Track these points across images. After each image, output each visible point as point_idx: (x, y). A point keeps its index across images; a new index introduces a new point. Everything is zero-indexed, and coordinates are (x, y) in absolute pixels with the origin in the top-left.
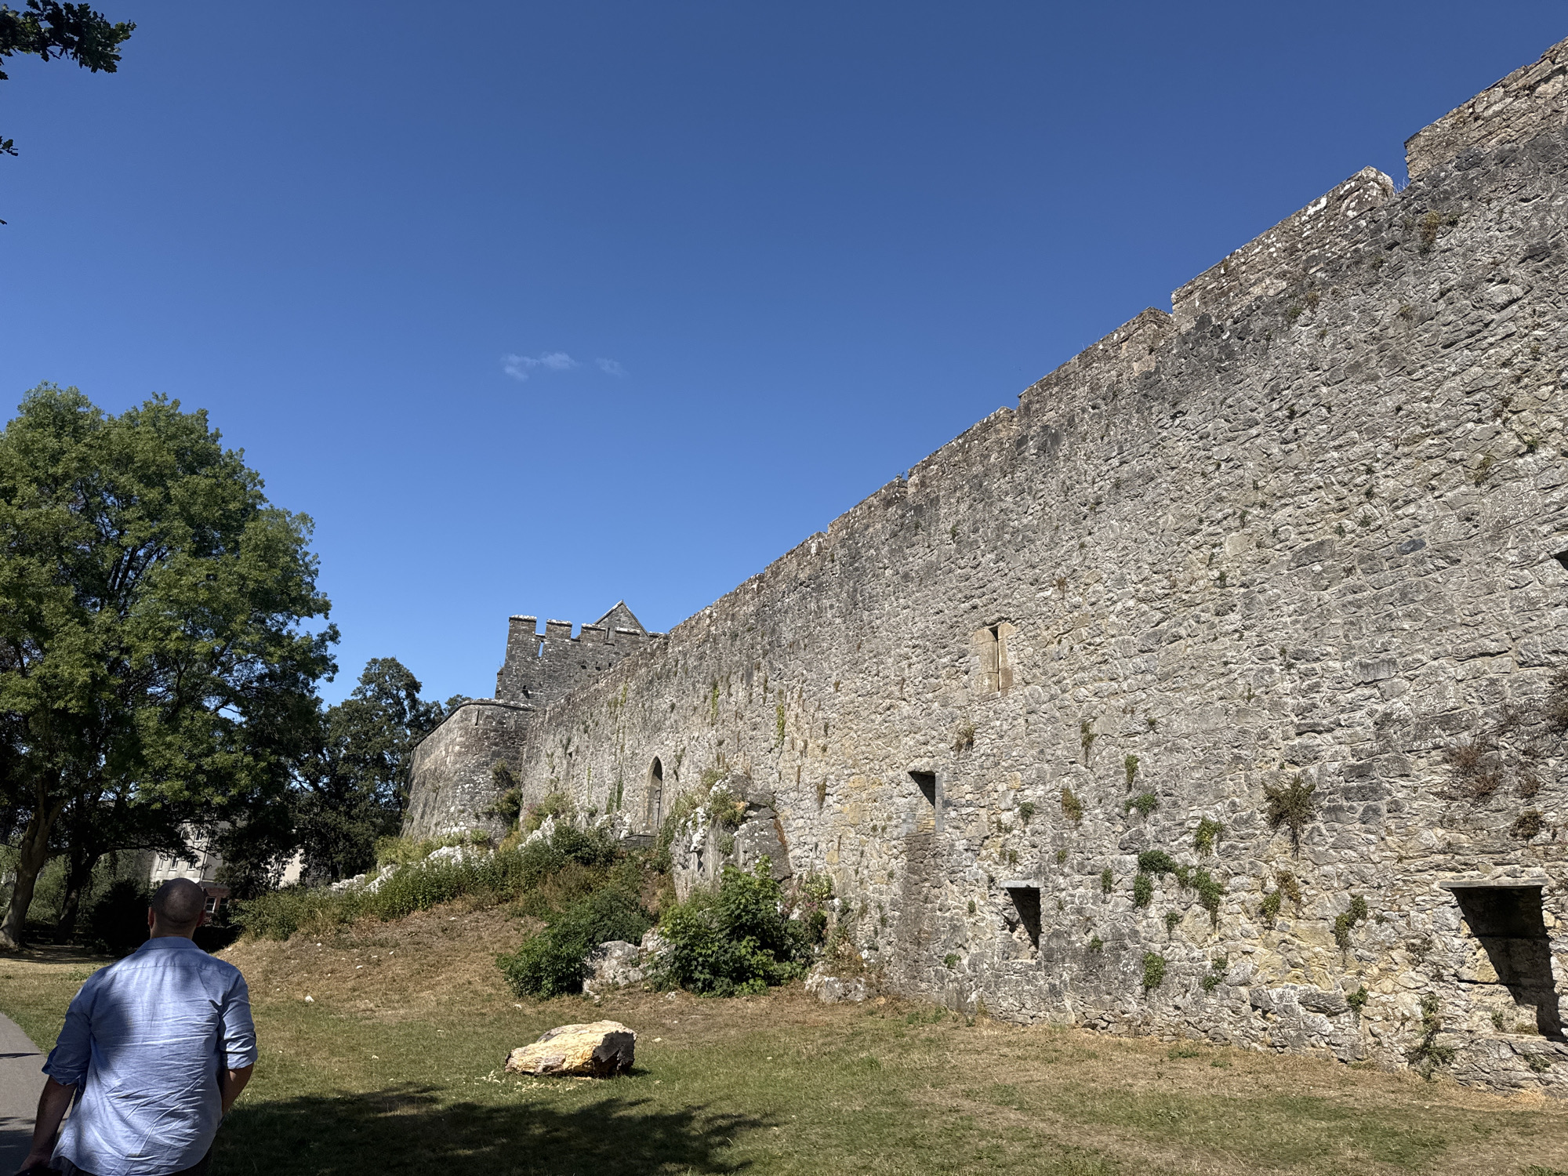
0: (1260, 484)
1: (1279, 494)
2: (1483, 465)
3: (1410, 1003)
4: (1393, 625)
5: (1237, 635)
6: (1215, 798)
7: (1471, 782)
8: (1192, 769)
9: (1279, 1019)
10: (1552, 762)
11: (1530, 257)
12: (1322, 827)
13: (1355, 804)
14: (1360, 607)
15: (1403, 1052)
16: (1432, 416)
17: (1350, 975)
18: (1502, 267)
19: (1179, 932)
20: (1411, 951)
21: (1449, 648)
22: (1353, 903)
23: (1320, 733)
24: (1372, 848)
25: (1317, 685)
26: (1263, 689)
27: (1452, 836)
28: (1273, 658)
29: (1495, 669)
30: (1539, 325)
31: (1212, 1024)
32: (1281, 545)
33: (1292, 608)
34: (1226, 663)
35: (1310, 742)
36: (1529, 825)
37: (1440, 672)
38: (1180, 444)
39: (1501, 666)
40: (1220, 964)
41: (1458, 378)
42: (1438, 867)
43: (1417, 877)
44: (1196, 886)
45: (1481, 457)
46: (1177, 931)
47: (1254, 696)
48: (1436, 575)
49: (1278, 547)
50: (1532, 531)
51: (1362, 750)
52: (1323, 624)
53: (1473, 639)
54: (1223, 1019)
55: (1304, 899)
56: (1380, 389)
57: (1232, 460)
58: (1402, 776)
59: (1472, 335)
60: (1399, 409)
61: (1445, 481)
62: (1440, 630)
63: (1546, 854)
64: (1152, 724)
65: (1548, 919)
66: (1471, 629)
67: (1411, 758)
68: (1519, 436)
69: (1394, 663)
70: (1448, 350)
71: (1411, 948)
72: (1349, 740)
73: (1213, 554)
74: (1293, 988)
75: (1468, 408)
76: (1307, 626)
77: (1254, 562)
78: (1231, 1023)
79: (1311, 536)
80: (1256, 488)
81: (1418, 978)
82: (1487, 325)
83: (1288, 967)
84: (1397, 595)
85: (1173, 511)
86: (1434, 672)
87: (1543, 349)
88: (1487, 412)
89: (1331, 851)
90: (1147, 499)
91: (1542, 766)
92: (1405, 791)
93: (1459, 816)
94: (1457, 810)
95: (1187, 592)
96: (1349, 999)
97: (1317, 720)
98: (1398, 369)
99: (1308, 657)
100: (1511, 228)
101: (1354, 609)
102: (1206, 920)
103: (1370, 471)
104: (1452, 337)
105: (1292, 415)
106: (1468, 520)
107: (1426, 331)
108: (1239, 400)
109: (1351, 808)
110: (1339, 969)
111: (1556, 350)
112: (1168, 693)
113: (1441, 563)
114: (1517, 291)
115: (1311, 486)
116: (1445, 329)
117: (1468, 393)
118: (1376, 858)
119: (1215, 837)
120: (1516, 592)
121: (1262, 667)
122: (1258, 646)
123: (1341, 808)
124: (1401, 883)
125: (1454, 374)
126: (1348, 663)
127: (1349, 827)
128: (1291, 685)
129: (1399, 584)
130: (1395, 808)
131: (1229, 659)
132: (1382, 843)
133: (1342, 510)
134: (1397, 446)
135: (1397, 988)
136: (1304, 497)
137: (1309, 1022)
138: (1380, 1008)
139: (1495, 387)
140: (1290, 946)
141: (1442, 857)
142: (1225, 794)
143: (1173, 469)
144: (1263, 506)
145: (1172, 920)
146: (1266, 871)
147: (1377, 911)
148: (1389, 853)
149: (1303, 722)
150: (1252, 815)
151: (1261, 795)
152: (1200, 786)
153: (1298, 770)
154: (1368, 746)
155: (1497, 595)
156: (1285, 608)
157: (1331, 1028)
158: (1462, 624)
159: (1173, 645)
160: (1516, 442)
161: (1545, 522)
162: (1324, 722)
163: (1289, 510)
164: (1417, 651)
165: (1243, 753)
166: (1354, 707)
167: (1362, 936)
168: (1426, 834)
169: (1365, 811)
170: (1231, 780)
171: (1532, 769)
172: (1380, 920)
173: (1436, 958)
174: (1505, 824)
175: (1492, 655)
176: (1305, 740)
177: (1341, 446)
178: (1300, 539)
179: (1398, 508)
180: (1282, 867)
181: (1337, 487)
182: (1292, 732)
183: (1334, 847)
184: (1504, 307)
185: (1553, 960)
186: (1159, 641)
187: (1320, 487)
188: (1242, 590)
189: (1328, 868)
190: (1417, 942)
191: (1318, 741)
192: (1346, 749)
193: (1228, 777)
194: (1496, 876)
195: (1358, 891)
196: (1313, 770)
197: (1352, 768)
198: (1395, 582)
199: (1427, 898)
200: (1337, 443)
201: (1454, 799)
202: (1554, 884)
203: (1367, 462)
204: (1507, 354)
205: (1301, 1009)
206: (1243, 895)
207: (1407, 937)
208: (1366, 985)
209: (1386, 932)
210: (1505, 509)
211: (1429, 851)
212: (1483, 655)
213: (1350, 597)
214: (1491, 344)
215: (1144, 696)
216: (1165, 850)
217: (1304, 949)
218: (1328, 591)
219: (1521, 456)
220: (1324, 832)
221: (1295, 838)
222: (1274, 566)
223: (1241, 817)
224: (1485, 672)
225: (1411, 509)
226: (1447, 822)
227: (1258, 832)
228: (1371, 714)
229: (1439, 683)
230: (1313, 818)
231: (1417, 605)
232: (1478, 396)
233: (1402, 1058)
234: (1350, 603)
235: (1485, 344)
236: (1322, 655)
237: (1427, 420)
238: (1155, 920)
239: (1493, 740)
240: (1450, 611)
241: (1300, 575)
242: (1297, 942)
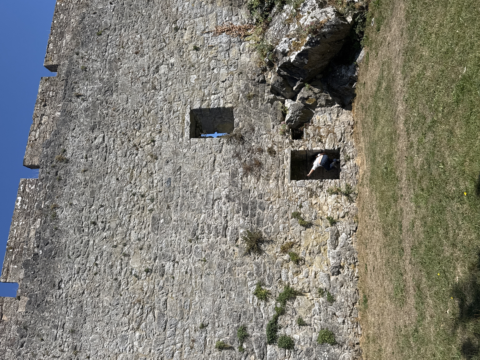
0: (115, 243)
1: (124, 236)
2: (152, 156)
3: (331, 199)
4: (194, 191)
5: (176, 265)
6: (245, 286)
7: (256, 169)
8: (230, 298)
9: (343, 259)
10: (253, 144)
11: (93, 130)
12: (264, 228)
13: (257, 212)
14: (184, 204)
15: (349, 204)
16: (127, 168)
17: (322, 224)
18: (90, 138)
19: (307, 319)
20: (312, 196)
21: (208, 173)
22: (295, 218)
23: (227, 226)
24: (274, 207)
25: (208, 225)
26: (203, 252)
27: (273, 177)
28: (191, 246)
29: (220, 160)
30: (116, 131)
31: (349, 299)
32: (146, 237)
33: (174, 235)
34: (186, 273)
35: (230, 231)
36: (271, 152)
37: (216, 177)
38: (74, 286)
39: (219, 158)
40: (321, 292)
41: (119, 158)
42: (283, 183)
43: (286, 191)
44: (285, 303)
45: (149, 156)
46: (306, 320)
47: (205, 258)
48: (182, 174)
49: (146, 239)
50: (180, 144)
51: (237, 208)
52: (185, 220)
53: (208, 165)
54: (346, 292)
55: (292, 240)
56: (106, 185)
57: (97, 257)
58: (249, 193)
59: (106, 152)
60: (118, 179)
61: (151, 169)
62: (202, 175)
63: (281, 148)
64: (203, 326)
65: (301, 149)
66: (205, 165)
67: (244, 188)
68: (148, 144)
69: (208, 192)
70: (107, 160)
71: (311, 196)
72: (232, 214)
73: (134, 275)
74: (329, 251)
75: (130, 157)
76: (183, 228)
77: (147, 252)
78: (347, 288)
79: (148, 223)
80: (116, 246)
81: (322, 195)
82: (106, 146)
83: (321, 254)
84: (184, 189)
85: (104, 296)
86: (216, 179)
87: (124, 132)
88: (135, 152)
89: (274, 225)
90: (89, 312)
91: (254, 148)
92: (255, 192)
93: (266, 173)
94: (264, 174)
95: (146, 293)
96: (332, 225)
97: (222, 227)
98: (103, 177)
99: (196, 229)
100: (80, 134)
101: (184, 206)
102: (301, 299)
103: (134, 195)
104: (103, 157)
105: (94, 223)
106: (168, 162)
107: (95, 165)
108: (74, 248)
109: (258, 214)
110: (320, 229)
111: (127, 128)
112: (190, 313)
113: (179, 173)
114: (102, 135)
115: (128, 220)
116: (99, 159)
117: (125, 156)
118: (278, 206)
119: (263, 287)
120: (197, 150)
121: (194, 253)
122: (184, 254)
123: (258, 219)
124: (288, 197)
125: (116, 159)
126: (204, 211)
127: (266, 216)
128: (205, 239)
129: (181, 188)
130: (261, 196)
131: (185, 270)
132: (273, 203)
133: (144, 209)
134: (131, 183)
135: (326, 204)
136: (131, 224)
137: (343, 244)
138: (334, 211)
139: (128, 147)
140: (312, 251)
141: (279, 181)
142: (244, 279)
143: (83, 293)
144: (125, 245)
145: (301, 323)
146: (280, 260)
147: (298, 208)
148: (277, 201)
149: (221, 234)
150: (256, 264)
151: (247, 259)
152: (238, 294)
153: (240, 239)
154: (236, 205)
155: (196, 156)
156: (173, 238)
157: (344, 234)
158: (202, 168)
159: (168, 306)
160: (149, 146)
161: (178, 140)
162: (223, 223)
163: (133, 232)
164: (207, 183)
165: (228, 267)
166: (220, 210)
167: (307, 215)
168: (271, 186)
169: (260, 208)
170: (238, 275)
171: (254, 150)
172: (301, 207)
173: (315, 187)
174: (270, 160)
175: (215, 160)
176: (228, 234)
177: (119, 204)
178: (147, 229)
179: (153, 186)
180: (279, 250)
181: (134, 209)
182: (224, 239)
183: (273, 223)
184: (104, 140)
185: (314, 149)
186: (163, 315)
187: (130, 217)
188: (157, 261)
189: (281, 227)
190: (309, 193)
191: (230, 228)
192: (236, 215)
193: (237, 277)
194: (287, 163)
195: (290, 215)
196: (241, 231)
197: (244, 212)
198: (179, 190)
199: (294, 188)
200: (117, 206)
201: (260, 174)
202: (290, 146)
203: (131, 194)
204: (120, 142)
205: (338, 249)
206: (290, 274)
207: (307, 197)
208: (326, 216)
209: (306, 204)
210: (169, 151)
211: (277, 185)
212: (214, 163)
213: (179, 208)
214: (113, 146)
215: (188, 331)
216: (267, 322)
217: (313, 244)
218: (172, 217)
219: (154, 145)
220: (266, 227)
221: (268, 242)
222: (153, 242)
223: (256, 270)
224: (220, 162)
225: (155, 181)
226: (268, 178)
227: (263, 261)
228: (225, 204)
229: (220, 177)
230: (260, 232)
231: (190, 182)
232: (128, 153)
233: (352, 205)
234: (181, 208)
235: (112, 148)
236: (197, 222)
237: (127, 170)
238: (301, 334)
239: (242, 161)
240: (196, 171)
241: (162, 229)
242: (310, 247)
